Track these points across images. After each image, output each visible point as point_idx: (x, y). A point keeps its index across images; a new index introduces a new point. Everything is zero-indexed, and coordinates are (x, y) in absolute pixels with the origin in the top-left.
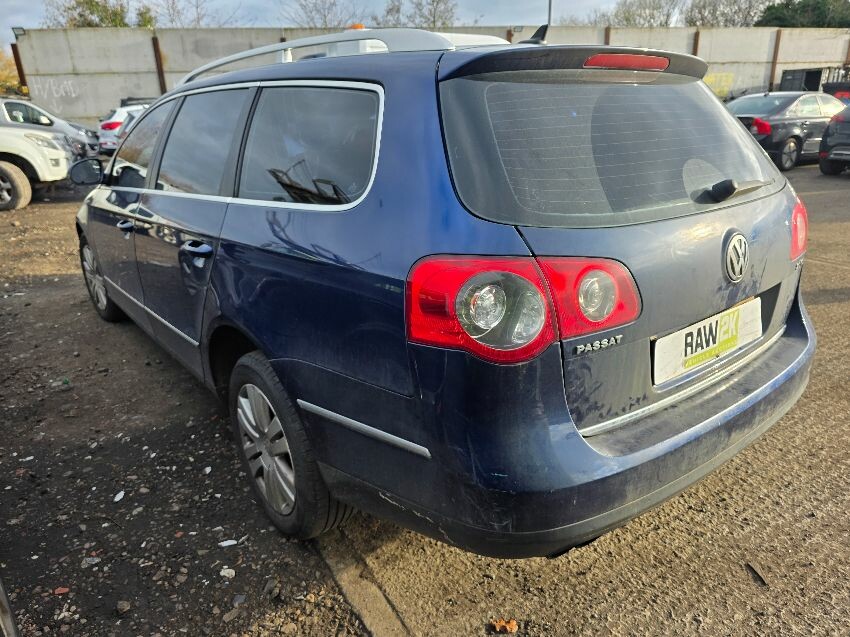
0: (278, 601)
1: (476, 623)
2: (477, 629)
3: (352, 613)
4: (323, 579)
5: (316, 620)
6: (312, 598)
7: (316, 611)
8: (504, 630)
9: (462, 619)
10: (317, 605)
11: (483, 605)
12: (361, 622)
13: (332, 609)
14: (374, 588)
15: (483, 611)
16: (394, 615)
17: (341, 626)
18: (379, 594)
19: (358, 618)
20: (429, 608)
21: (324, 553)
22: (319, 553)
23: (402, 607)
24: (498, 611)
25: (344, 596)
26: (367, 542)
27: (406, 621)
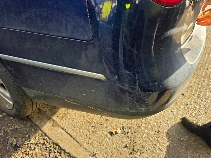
0: (16, 147)
1: (106, 133)
2: (107, 135)
3: (54, 143)
4: (36, 131)
5: (37, 151)
6: (33, 141)
7: (36, 147)
8: (116, 133)
9: (100, 133)
10: (36, 144)
11: (105, 125)
12: (59, 146)
13: (44, 144)
14: (60, 129)
15: (106, 127)
16: (72, 139)
17: (50, 150)
18: (63, 131)
19: (57, 145)
20: (86, 132)
21: (33, 120)
22: (30, 120)
23: (74, 135)
24: (112, 126)
25: (48, 137)
26: (51, 111)
27: (78, 140)
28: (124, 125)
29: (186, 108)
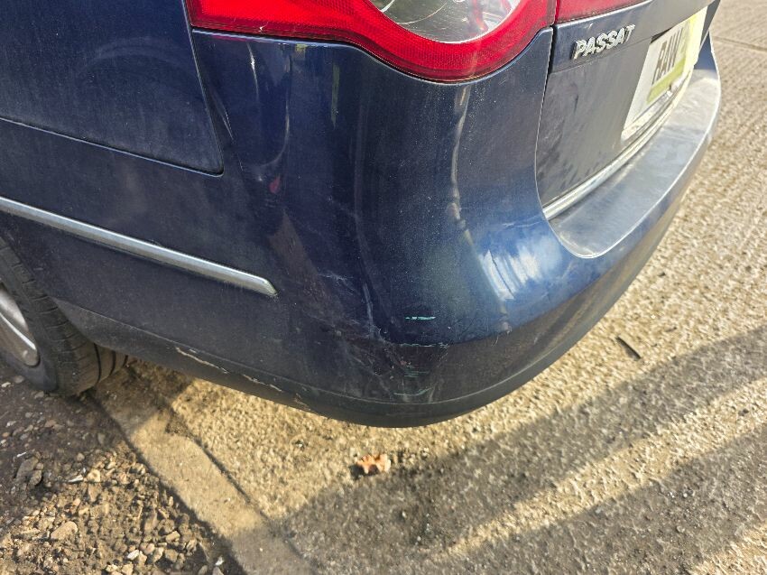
0: (41, 491)
1: (337, 468)
2: (340, 475)
3: (162, 487)
4: (110, 443)
5: (106, 508)
6: (96, 475)
7: (105, 495)
8: (374, 470)
9: (319, 466)
10: (106, 485)
11: (342, 440)
12: (177, 499)
13: (130, 486)
14: (190, 445)
15: (344, 449)
16: (223, 479)
17: (147, 509)
18: (199, 451)
19: (172, 492)
20: (272, 459)
21: (108, 405)
22: (98, 405)
23: (233, 464)
24: (363, 445)
25: (147, 465)
26: (171, 379)
27: (243, 483)
28: (407, 445)
29: (638, 406)
